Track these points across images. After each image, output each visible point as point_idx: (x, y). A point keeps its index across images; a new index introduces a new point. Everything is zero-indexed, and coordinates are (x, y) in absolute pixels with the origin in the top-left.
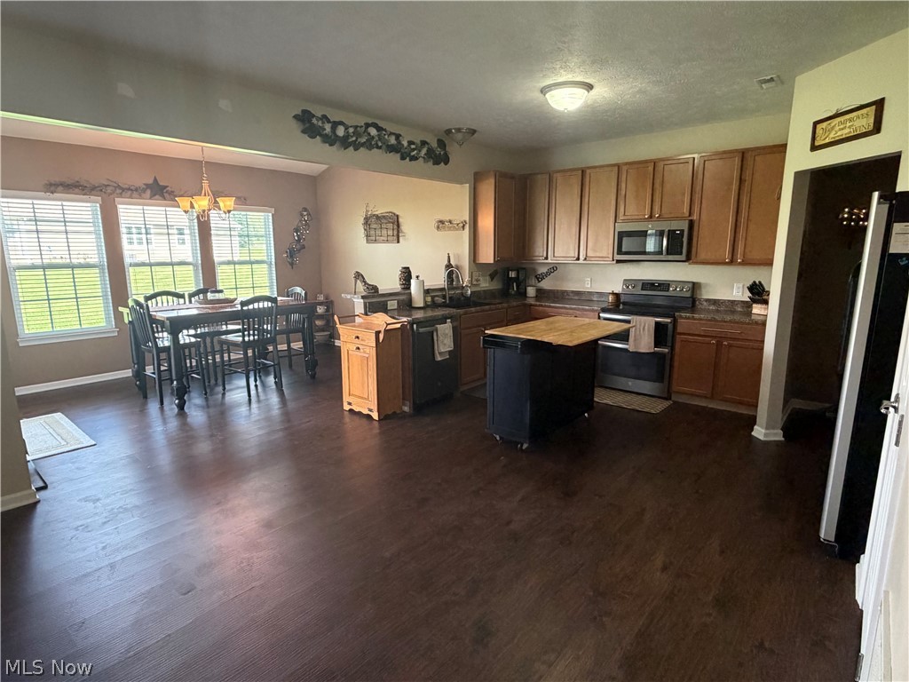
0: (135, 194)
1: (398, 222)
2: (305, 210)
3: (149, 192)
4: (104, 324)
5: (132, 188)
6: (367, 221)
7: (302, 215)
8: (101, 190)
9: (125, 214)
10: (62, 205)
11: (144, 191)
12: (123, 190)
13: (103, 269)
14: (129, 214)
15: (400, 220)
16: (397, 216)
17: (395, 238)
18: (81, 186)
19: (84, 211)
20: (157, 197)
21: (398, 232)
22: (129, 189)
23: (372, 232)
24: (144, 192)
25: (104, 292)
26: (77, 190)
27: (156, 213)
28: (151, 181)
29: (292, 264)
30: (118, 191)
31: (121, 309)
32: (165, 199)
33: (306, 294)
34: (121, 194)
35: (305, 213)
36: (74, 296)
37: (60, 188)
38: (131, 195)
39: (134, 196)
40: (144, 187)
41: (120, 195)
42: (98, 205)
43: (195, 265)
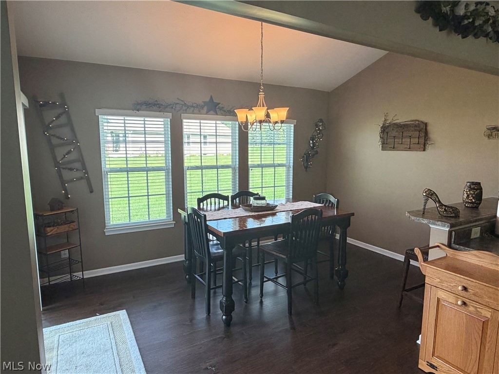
0: (196, 110)
1: (426, 129)
2: (321, 121)
3: (205, 108)
4: (165, 218)
5: (195, 105)
6: (385, 130)
7: (317, 126)
8: (172, 108)
9: (188, 127)
10: (144, 121)
11: (202, 107)
12: (188, 107)
13: (168, 172)
14: (191, 127)
15: (429, 128)
16: (426, 124)
17: (422, 146)
18: (158, 104)
19: (158, 125)
20: (212, 112)
21: (426, 140)
22: (192, 106)
23: (390, 140)
24: (203, 109)
25: (167, 191)
26: (155, 108)
27: (209, 125)
28: (208, 100)
29: (306, 168)
30: (184, 108)
31: (180, 211)
32: (217, 114)
33: (338, 202)
34: (186, 110)
35: (321, 124)
36: (147, 194)
37: (144, 107)
38: (193, 111)
39: (195, 111)
40: (203, 104)
41: (186, 112)
42: (169, 120)
43: (234, 169)
